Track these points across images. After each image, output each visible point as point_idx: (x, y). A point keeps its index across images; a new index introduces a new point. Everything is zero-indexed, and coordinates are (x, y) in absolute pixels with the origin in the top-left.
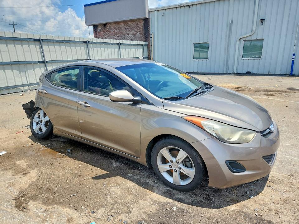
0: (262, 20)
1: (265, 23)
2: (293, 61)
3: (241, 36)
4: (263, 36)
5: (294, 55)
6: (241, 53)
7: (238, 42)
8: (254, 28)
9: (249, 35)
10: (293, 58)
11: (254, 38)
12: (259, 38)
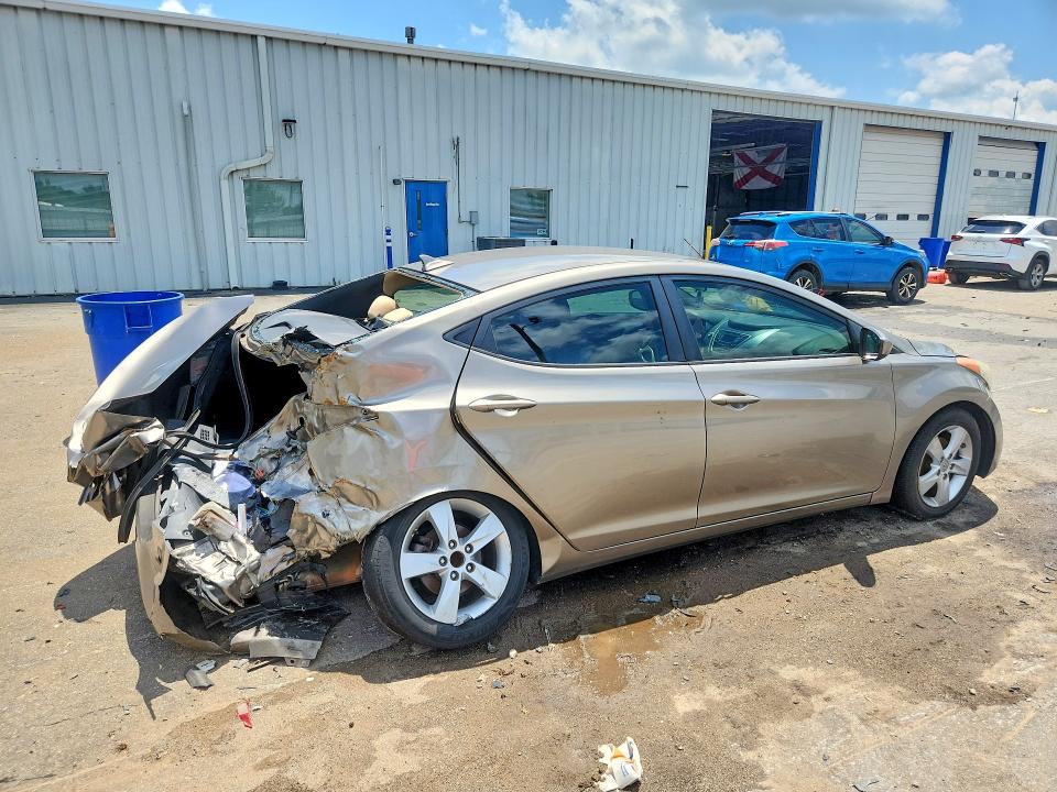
0: (289, 123)
1: (297, 129)
2: (389, 249)
3: (230, 163)
4: (297, 170)
5: (388, 232)
6: (243, 221)
7: (225, 184)
8: (269, 142)
9: (257, 162)
10: (388, 241)
11: (273, 174)
12: (288, 176)
